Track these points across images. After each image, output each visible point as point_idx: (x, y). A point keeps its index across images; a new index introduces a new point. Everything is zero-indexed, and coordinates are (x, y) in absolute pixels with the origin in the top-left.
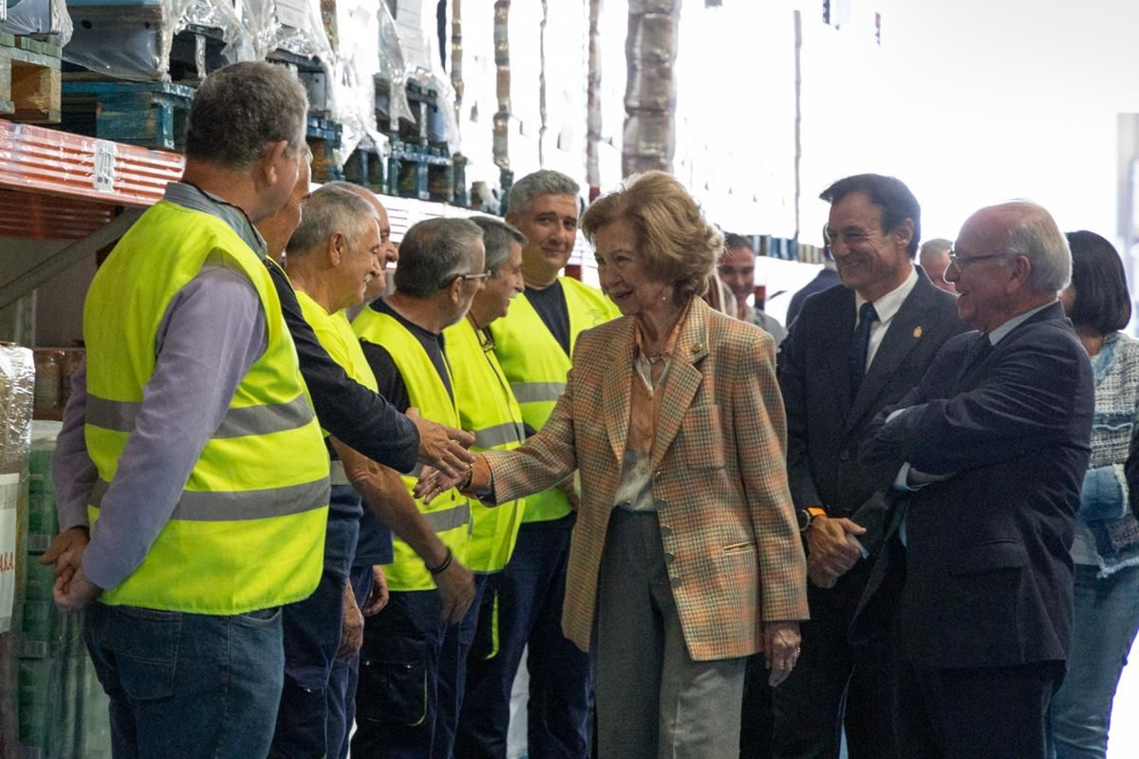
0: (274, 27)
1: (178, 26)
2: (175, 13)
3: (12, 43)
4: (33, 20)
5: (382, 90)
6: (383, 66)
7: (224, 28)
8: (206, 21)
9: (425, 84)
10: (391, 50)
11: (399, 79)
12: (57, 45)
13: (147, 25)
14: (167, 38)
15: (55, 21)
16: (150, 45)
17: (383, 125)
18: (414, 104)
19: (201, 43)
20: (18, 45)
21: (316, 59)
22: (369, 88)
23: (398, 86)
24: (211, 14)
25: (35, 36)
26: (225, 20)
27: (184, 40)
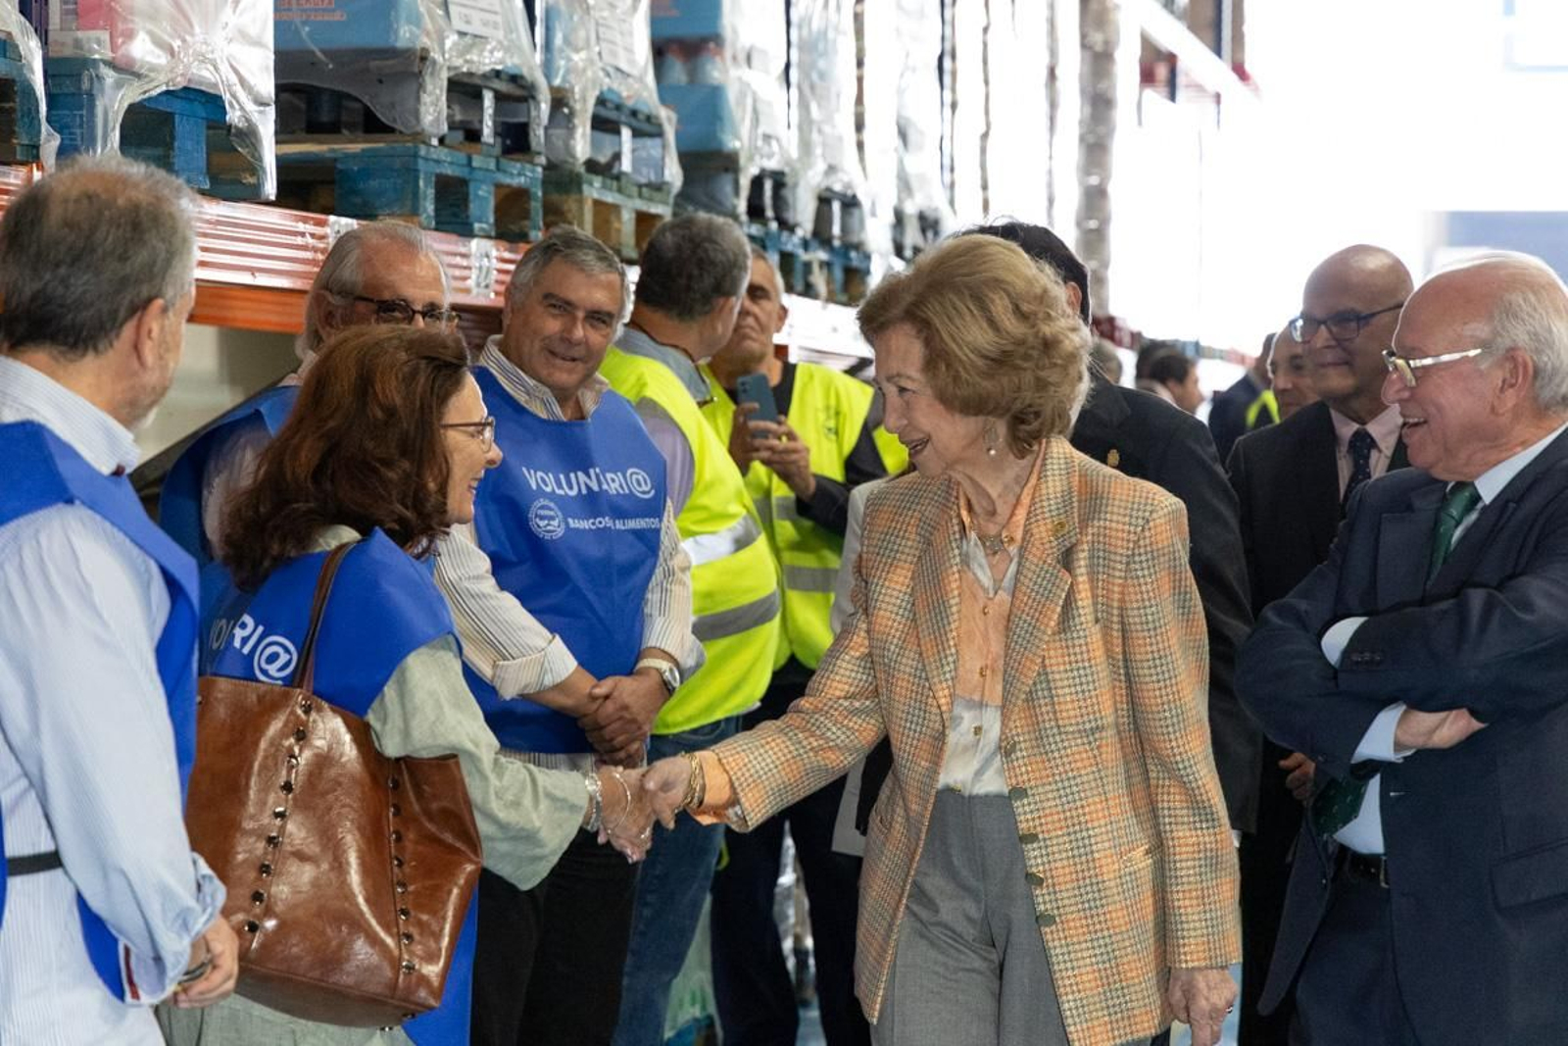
0: (821, 166)
1: (754, 171)
2: (751, 159)
3: (634, 190)
4: (644, 171)
5: (899, 219)
6: (900, 200)
7: (787, 170)
8: (772, 164)
9: (930, 214)
10: (905, 185)
11: (911, 209)
12: (669, 193)
13: (727, 170)
14: (745, 182)
15: (667, 173)
16: (729, 188)
17: (899, 251)
18: (924, 231)
19: (768, 186)
20: (640, 196)
21: (854, 197)
22: (890, 218)
23: (911, 216)
24: (776, 158)
25: (649, 185)
26: (788, 163)
27: (757, 183)
